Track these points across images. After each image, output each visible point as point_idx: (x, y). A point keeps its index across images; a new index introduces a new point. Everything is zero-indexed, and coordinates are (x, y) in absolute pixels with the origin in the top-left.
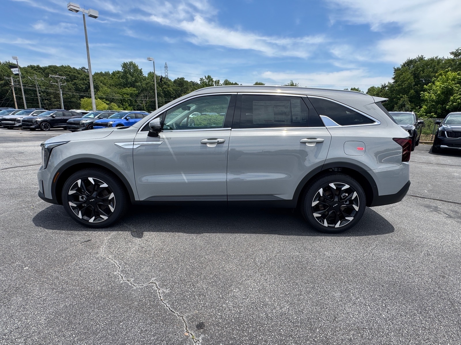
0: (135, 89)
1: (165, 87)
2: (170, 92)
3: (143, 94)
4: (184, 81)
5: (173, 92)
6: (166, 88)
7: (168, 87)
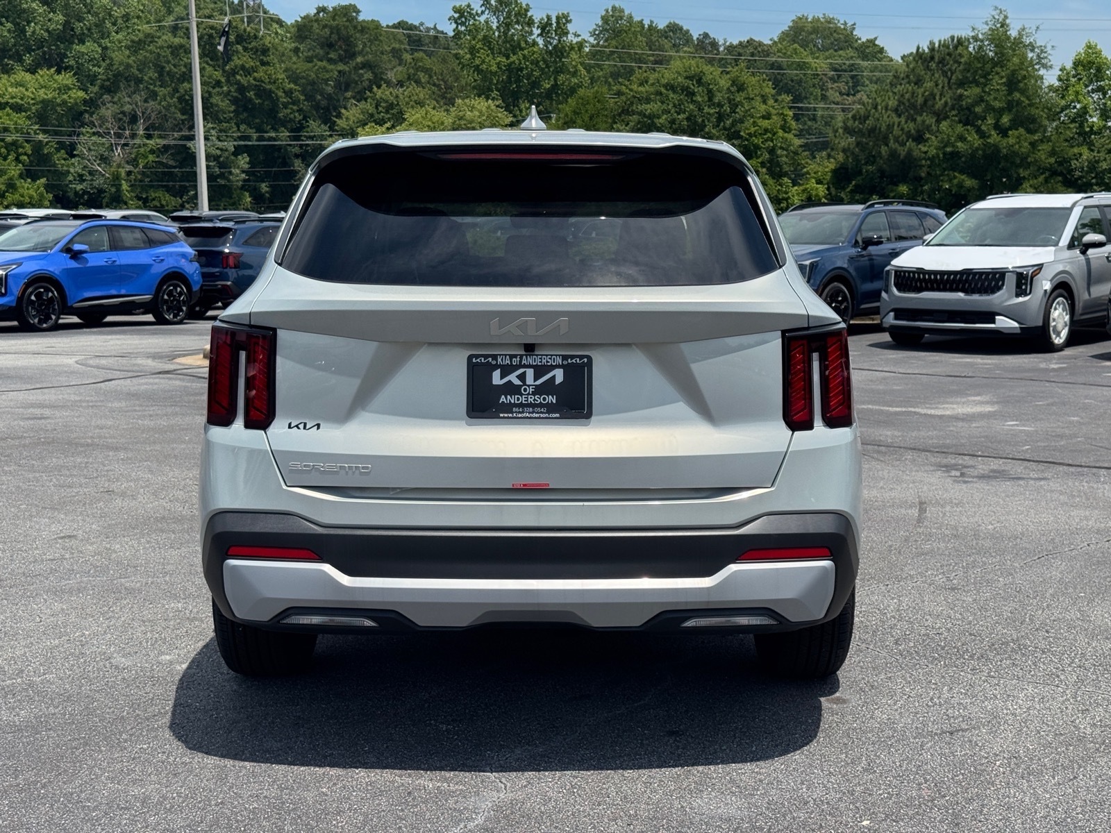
0: (66, 79)
1: (243, 68)
2: (271, 91)
3: (115, 108)
4: (355, 27)
5: (289, 93)
6: (247, 72)
7: (263, 63)
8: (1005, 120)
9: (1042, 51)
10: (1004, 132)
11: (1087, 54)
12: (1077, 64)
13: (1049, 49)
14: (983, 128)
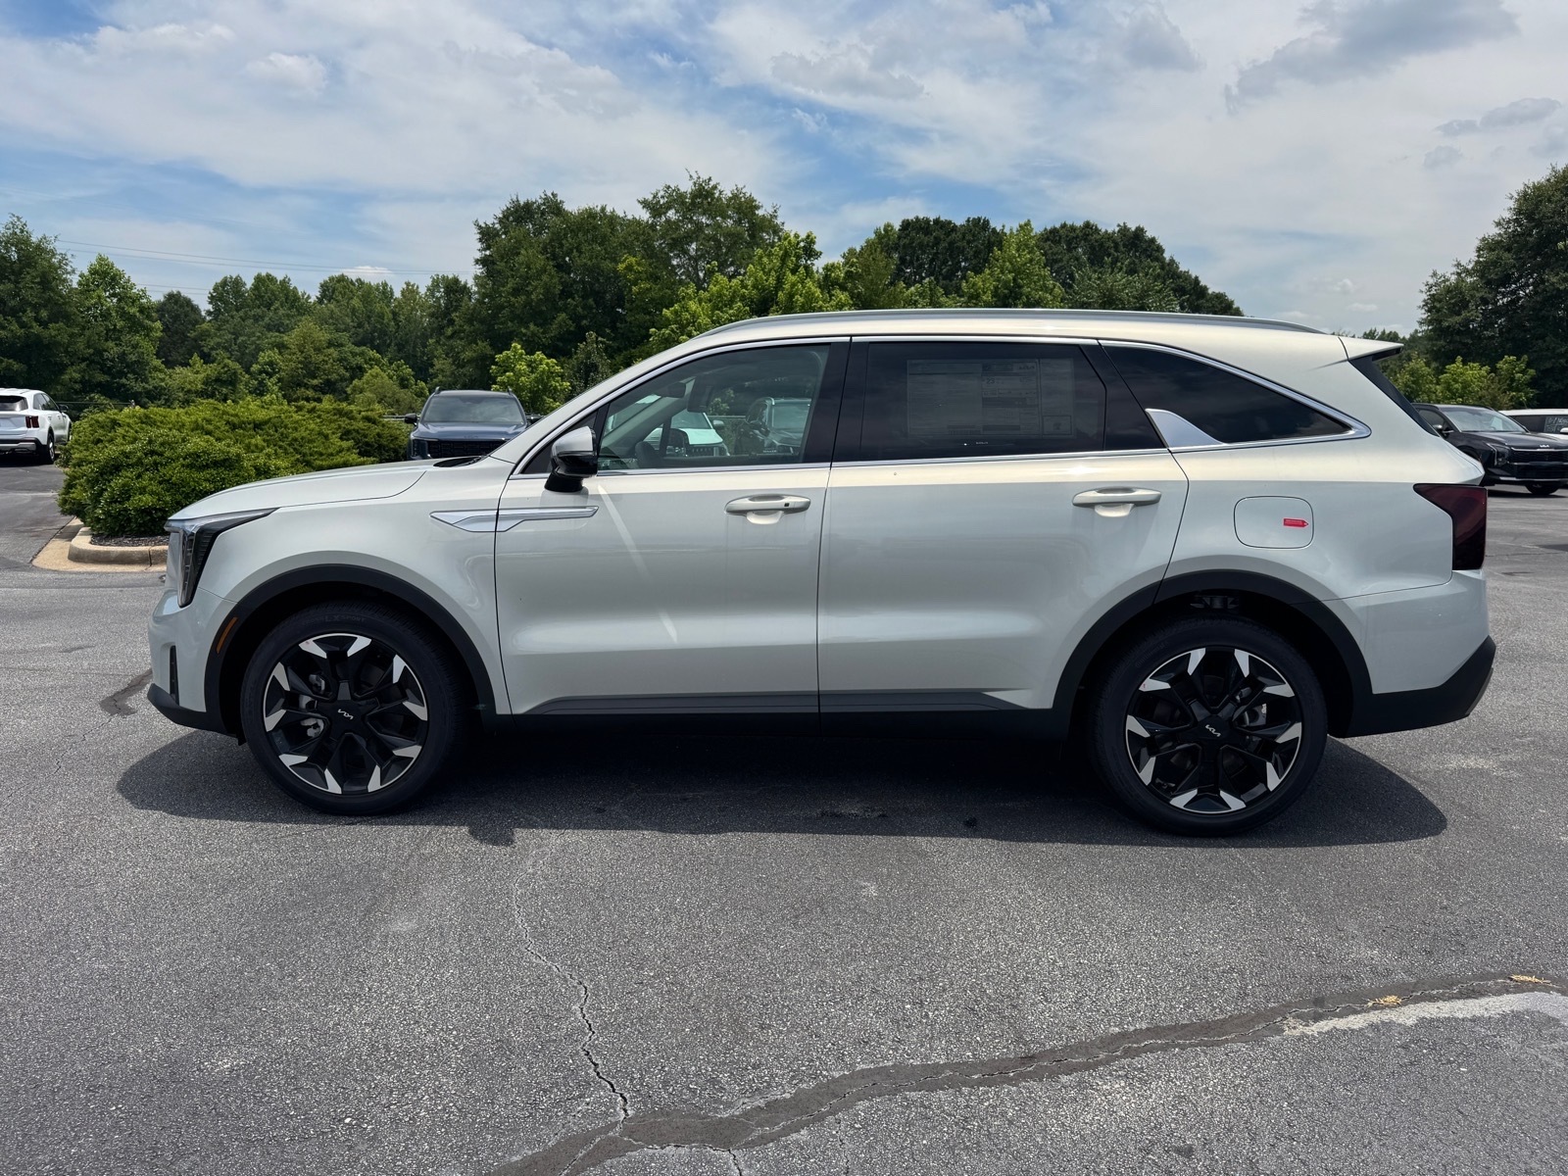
8: (44, 314)
9: (64, 259)
10: (43, 324)
11: (101, 265)
12: (93, 272)
13: (69, 256)
14: (24, 319)
